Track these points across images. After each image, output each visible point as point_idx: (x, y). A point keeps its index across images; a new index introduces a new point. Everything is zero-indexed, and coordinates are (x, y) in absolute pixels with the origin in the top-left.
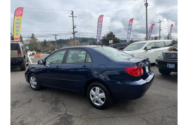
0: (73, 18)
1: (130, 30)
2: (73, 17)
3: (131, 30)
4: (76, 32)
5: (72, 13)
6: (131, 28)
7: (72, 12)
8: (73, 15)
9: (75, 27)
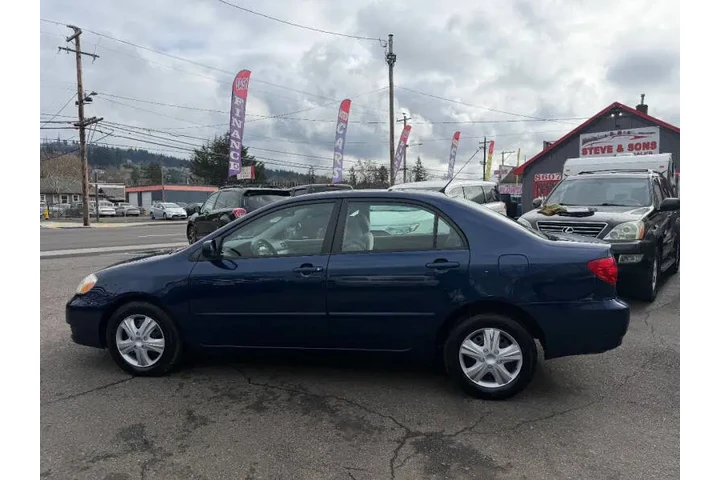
0: (78, 57)
1: (341, 140)
2: (78, 53)
3: (344, 139)
4: (94, 120)
5: (76, 37)
6: (344, 134)
7: (72, 33)
8: (78, 44)
9: (89, 100)
